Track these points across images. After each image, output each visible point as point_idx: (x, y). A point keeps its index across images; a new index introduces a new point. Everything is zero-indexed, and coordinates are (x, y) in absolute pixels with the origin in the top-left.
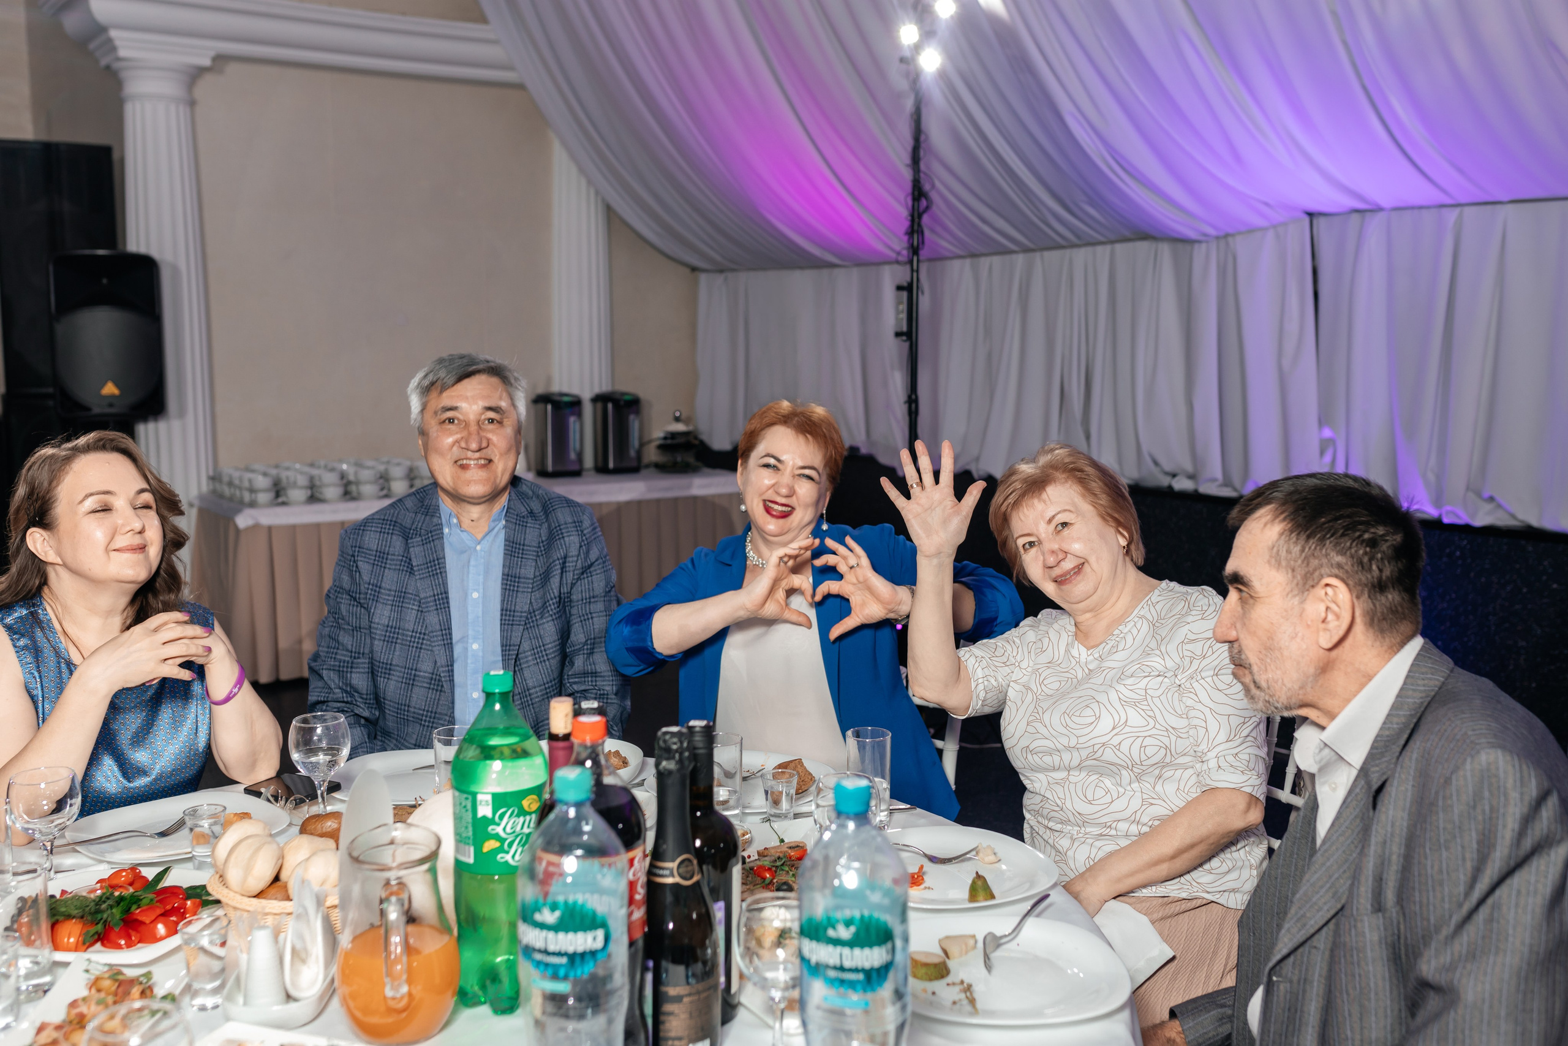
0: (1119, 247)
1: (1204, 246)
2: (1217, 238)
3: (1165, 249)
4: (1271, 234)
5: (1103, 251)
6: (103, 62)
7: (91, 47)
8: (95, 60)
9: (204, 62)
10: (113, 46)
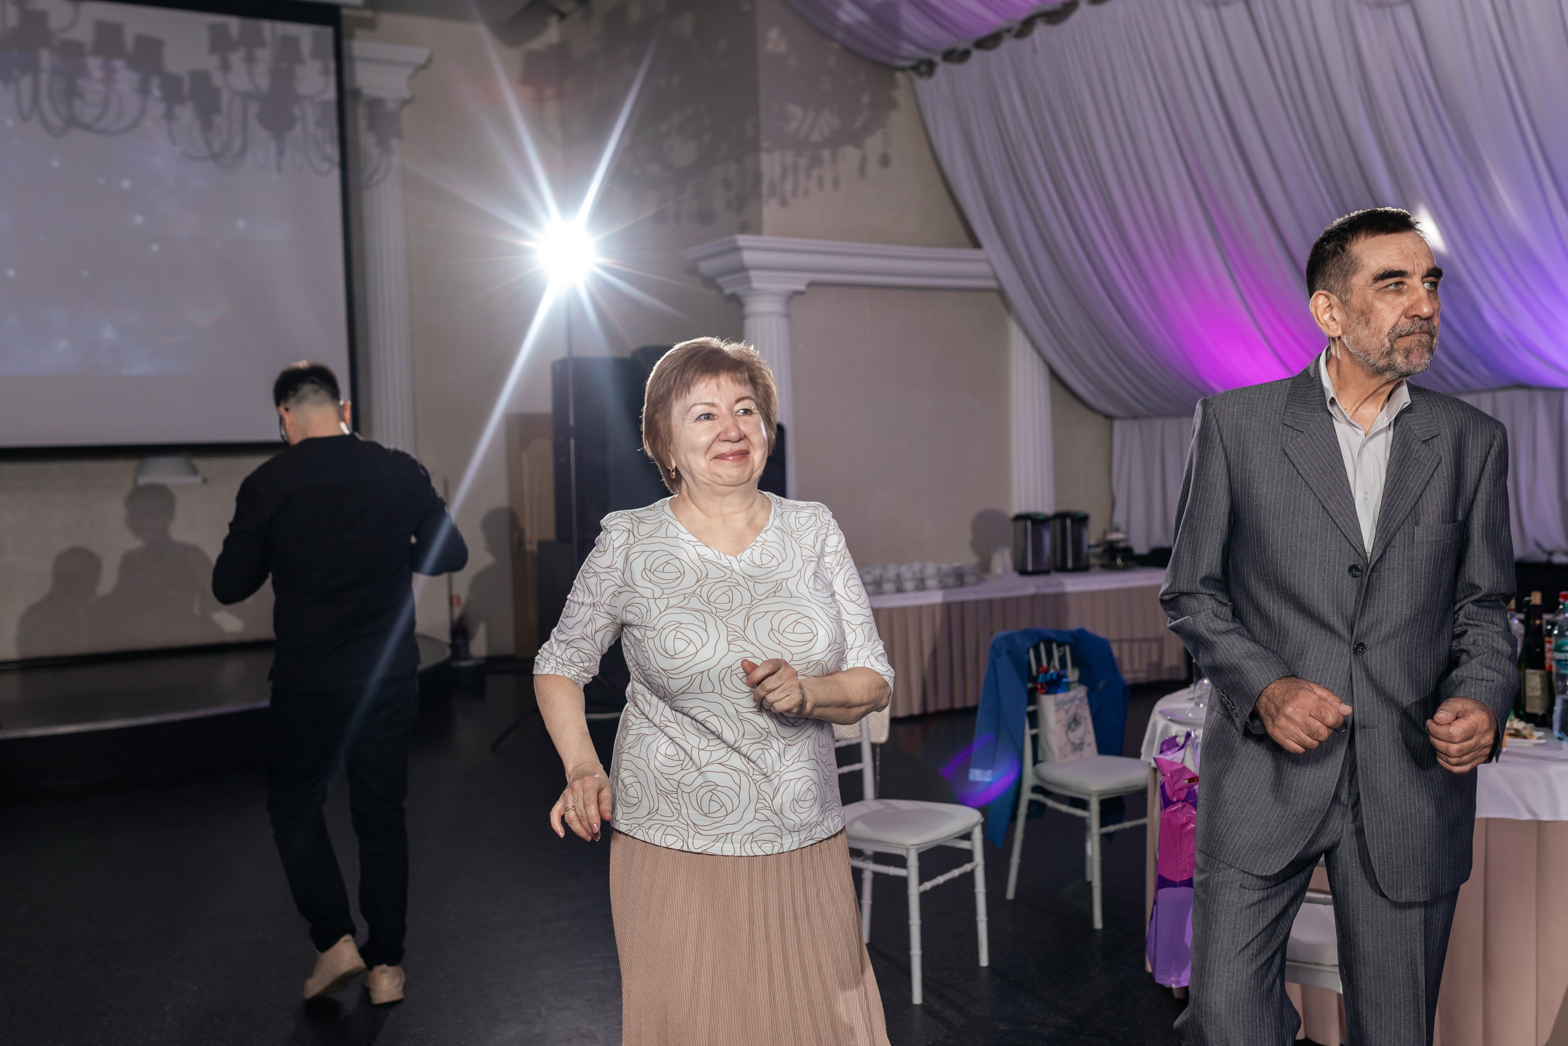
6: (728, 291)
7: (720, 281)
8: (720, 290)
9: (801, 287)
10: (748, 280)
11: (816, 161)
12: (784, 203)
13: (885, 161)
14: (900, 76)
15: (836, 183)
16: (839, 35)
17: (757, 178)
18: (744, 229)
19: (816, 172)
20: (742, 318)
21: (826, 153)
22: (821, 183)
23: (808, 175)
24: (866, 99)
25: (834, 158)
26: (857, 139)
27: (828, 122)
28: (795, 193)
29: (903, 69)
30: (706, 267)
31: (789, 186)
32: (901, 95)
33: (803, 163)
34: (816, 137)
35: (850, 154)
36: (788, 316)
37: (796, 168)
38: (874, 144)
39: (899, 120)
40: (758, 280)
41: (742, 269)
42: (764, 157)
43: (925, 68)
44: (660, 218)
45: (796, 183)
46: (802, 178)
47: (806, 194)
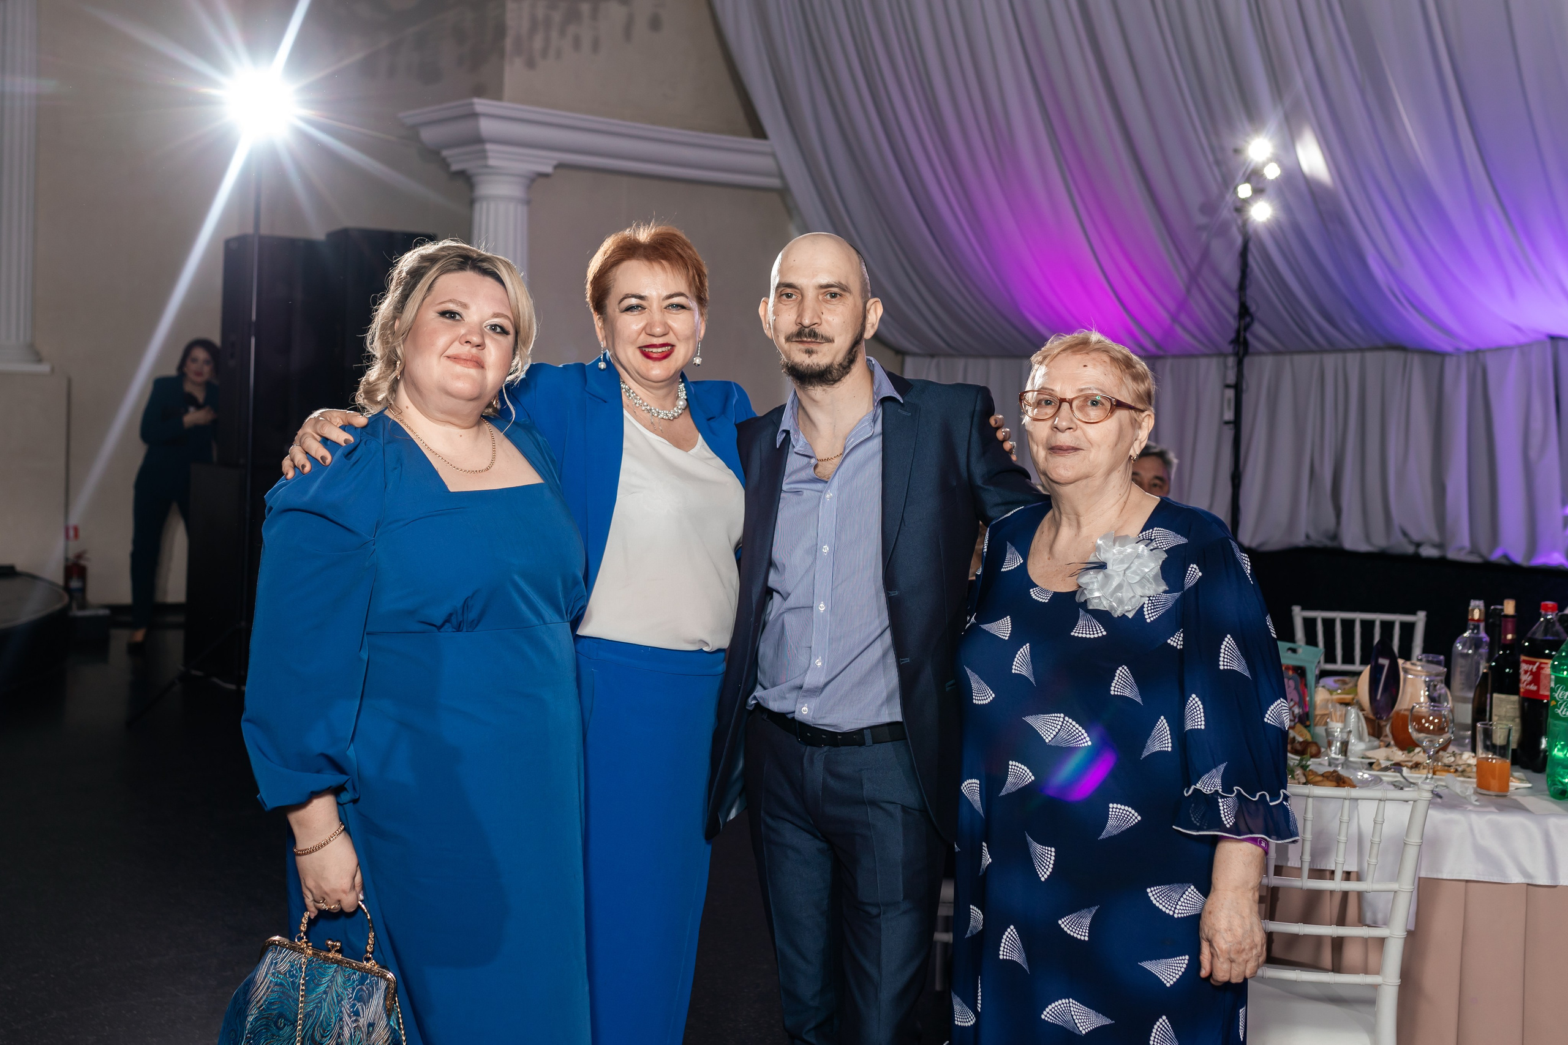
0: (1369, 356)
1: (1454, 359)
2: (1468, 353)
3: (1416, 361)
4: (1516, 355)
5: (1353, 360)
6: (455, 167)
7: (445, 153)
8: (445, 164)
9: (548, 169)
10: (481, 155)
11: (572, 16)
12: (531, 64)
15: (596, 46)
17: (500, 31)
18: (480, 91)
19: (571, 30)
20: (472, 202)
21: (585, 9)
22: (577, 43)
23: (562, 33)
25: (595, 14)
28: (545, 53)
30: (428, 135)
31: (538, 43)
33: (557, 17)
35: (614, 12)
36: (528, 202)
37: (548, 22)
40: (496, 157)
41: (478, 140)
44: (367, 68)
45: (547, 40)
46: (554, 34)
47: (559, 55)
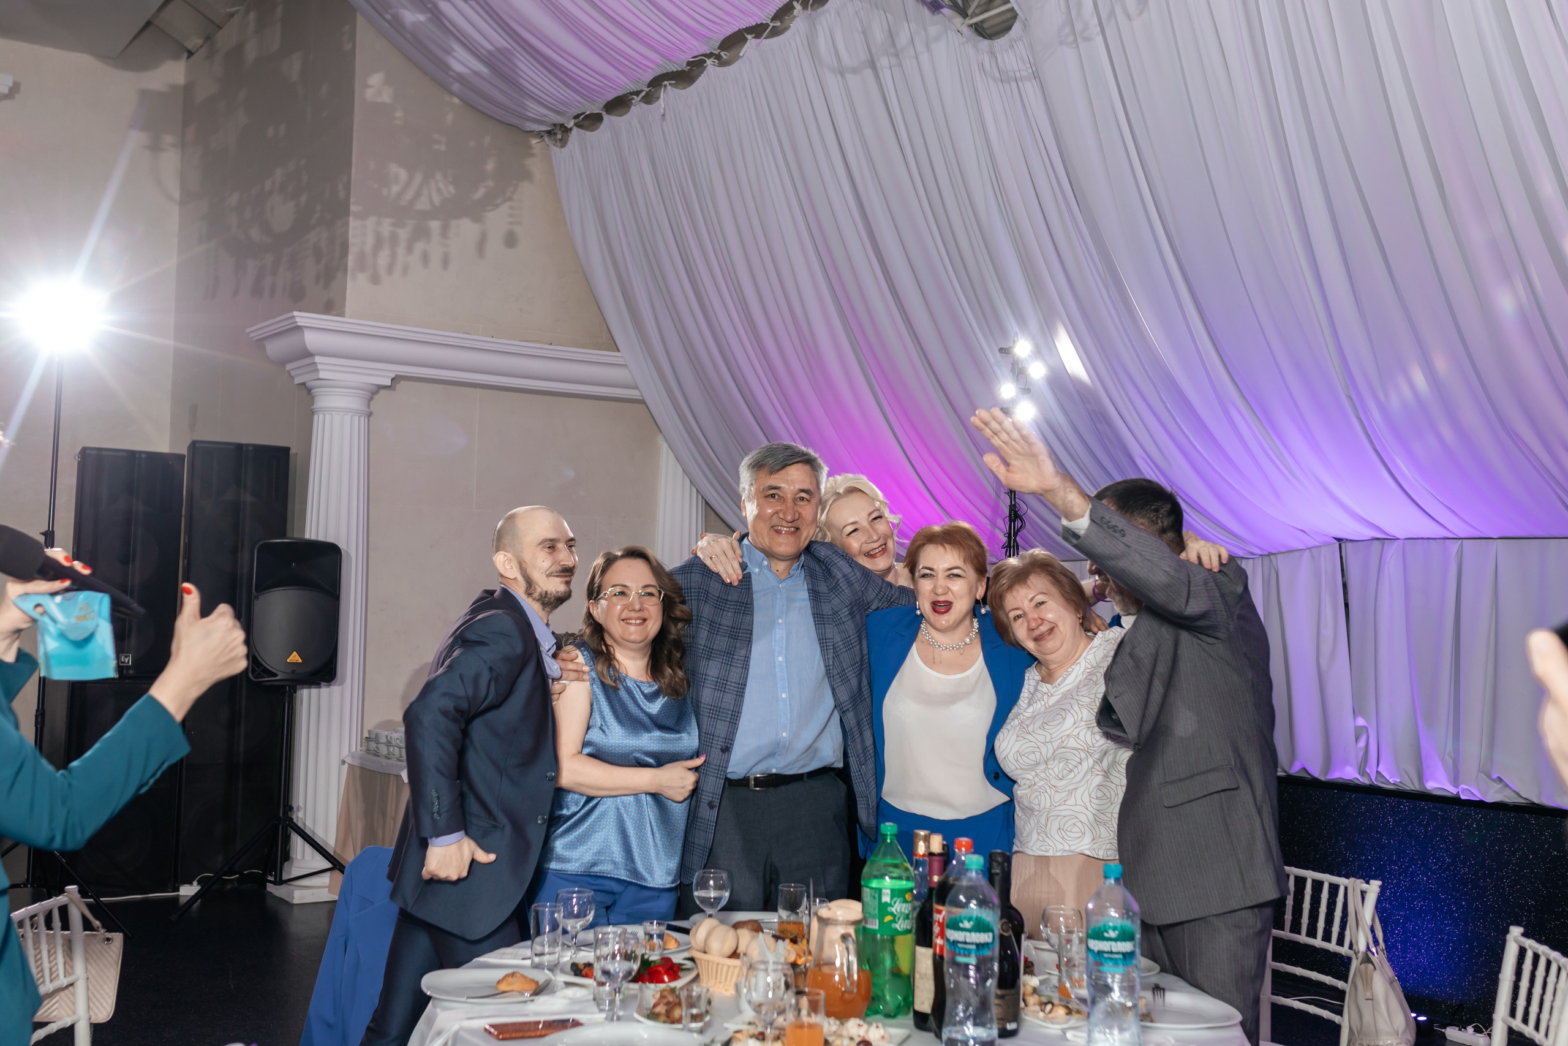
6: (298, 380)
7: (288, 366)
9: (386, 381)
10: (314, 368)
11: (421, 233)
12: (375, 280)
13: (511, 240)
14: (534, 141)
15: (446, 261)
16: (456, 87)
17: (343, 249)
19: (419, 246)
21: (435, 225)
22: (425, 258)
23: (410, 249)
24: (490, 166)
25: (445, 229)
26: (476, 212)
27: (440, 189)
28: (390, 269)
29: (539, 135)
30: (272, 349)
31: (383, 259)
32: (535, 165)
33: (404, 234)
34: (422, 205)
35: (466, 229)
36: (367, 414)
37: (394, 239)
38: (497, 220)
39: (528, 193)
40: (327, 369)
41: (307, 353)
42: (353, 223)
43: (558, 133)
45: (393, 256)
46: (401, 250)
47: (405, 270)
